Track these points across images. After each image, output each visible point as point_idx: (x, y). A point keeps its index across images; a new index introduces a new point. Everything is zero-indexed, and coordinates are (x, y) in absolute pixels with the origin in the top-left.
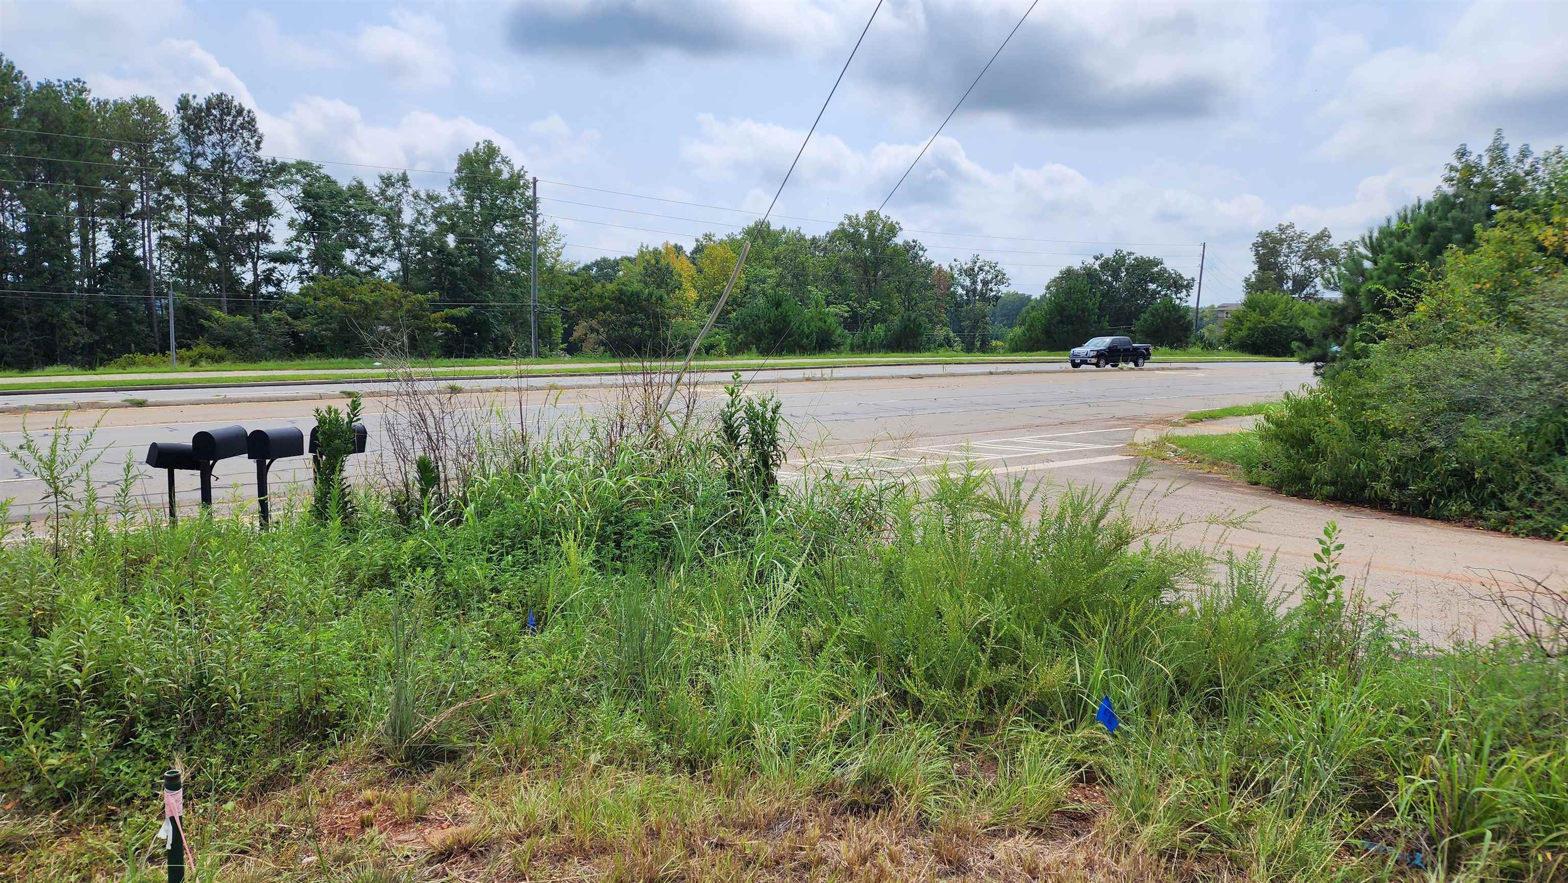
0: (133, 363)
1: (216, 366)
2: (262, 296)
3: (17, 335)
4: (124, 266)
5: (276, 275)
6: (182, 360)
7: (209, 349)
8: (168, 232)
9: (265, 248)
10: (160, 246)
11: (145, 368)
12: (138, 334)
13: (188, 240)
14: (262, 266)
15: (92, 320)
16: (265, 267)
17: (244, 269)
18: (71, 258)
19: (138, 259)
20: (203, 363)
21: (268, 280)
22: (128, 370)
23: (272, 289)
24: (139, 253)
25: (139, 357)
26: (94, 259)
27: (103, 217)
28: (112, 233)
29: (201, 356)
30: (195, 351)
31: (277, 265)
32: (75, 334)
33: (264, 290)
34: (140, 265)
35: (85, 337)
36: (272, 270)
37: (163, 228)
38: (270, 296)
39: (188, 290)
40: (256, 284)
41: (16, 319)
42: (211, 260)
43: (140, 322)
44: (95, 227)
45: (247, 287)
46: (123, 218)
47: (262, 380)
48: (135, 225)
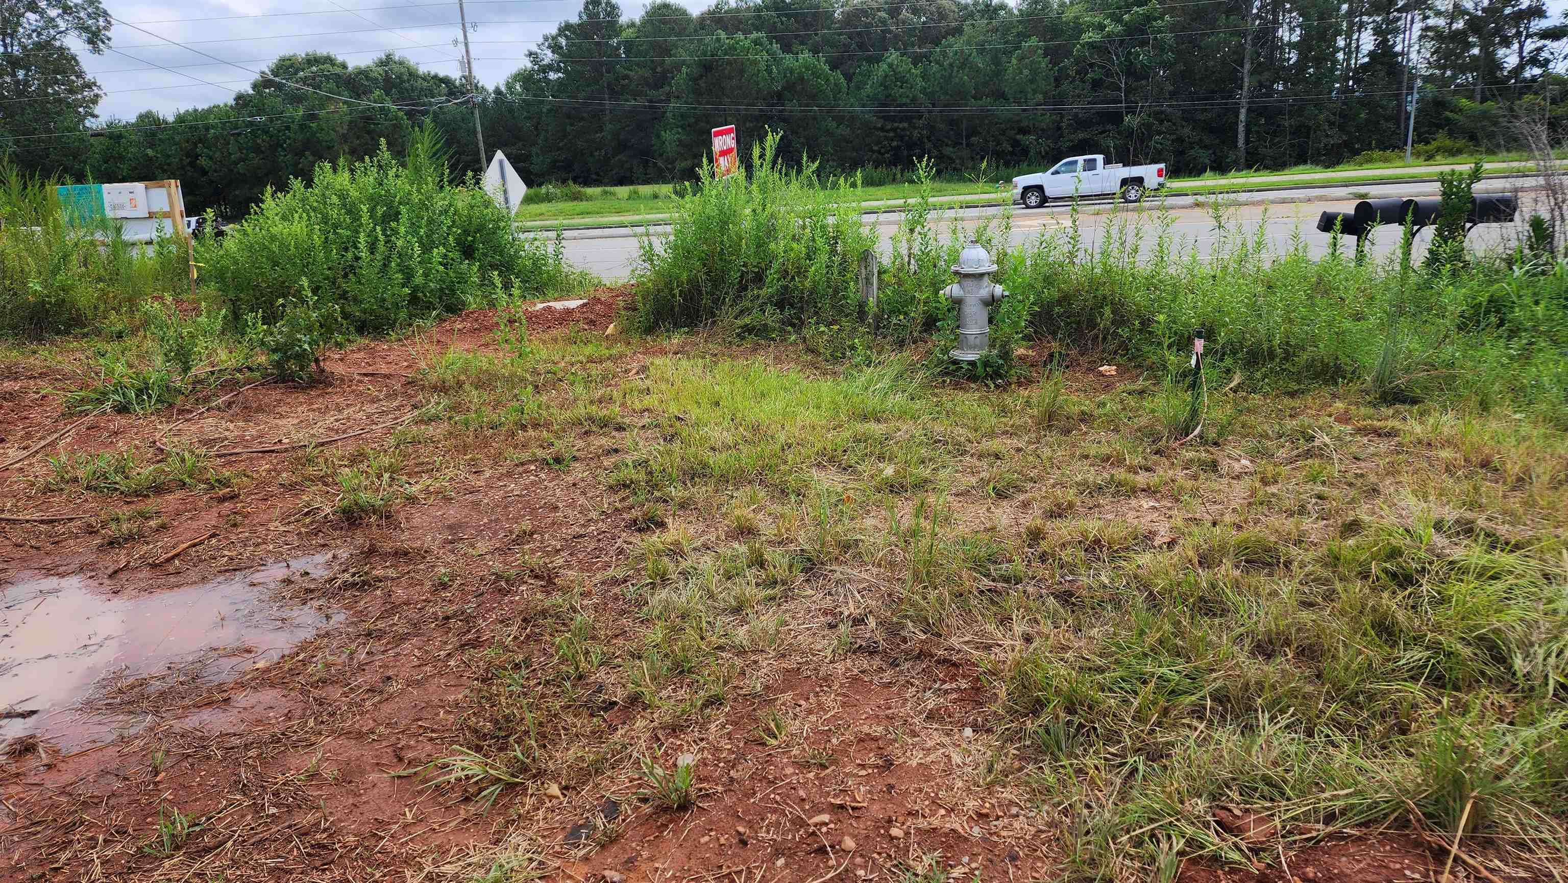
0: (1370, 160)
1: (1451, 160)
2: (1525, 80)
3: (1277, 140)
4: (1382, 64)
5: (1545, 54)
6: (1417, 155)
7: (1448, 143)
8: (1431, 22)
9: (1538, 25)
10: (1421, 37)
11: (1381, 164)
12: (1385, 131)
13: (1450, 28)
14: (1530, 46)
15: (1343, 119)
16: (1533, 46)
17: (1508, 51)
18: (1335, 61)
19: (1397, 55)
20: (1438, 158)
21: (1534, 61)
22: (1365, 166)
23: (1537, 71)
24: (1398, 48)
25: (1377, 154)
26: (1356, 60)
27: (1370, 15)
28: (1377, 31)
29: (1438, 150)
30: (1434, 145)
31: (1547, 42)
32: (1327, 136)
33: (1527, 74)
34: (1397, 62)
35: (1335, 138)
36: (1540, 49)
37: (1428, 17)
38: (1534, 79)
39: (1443, 82)
40: (1521, 67)
41: (1279, 126)
42: (1474, 45)
43: (1387, 120)
44: (1362, 26)
45: (1509, 72)
46: (1389, 13)
47: (1496, 172)
48: (1399, 19)
